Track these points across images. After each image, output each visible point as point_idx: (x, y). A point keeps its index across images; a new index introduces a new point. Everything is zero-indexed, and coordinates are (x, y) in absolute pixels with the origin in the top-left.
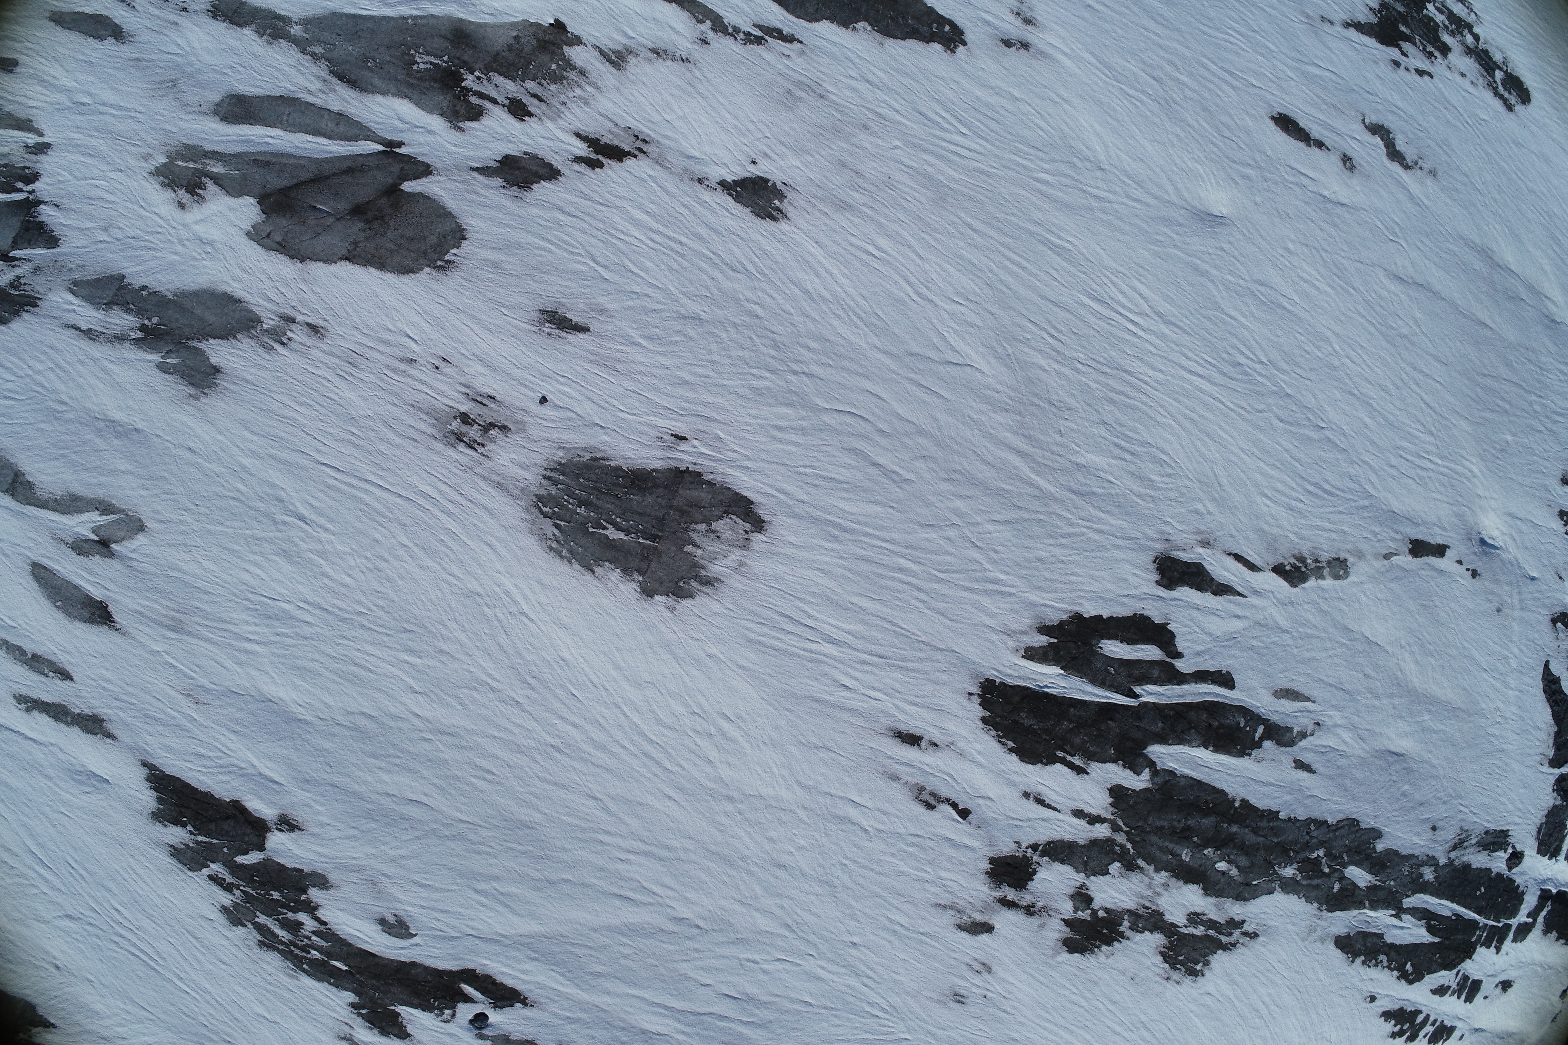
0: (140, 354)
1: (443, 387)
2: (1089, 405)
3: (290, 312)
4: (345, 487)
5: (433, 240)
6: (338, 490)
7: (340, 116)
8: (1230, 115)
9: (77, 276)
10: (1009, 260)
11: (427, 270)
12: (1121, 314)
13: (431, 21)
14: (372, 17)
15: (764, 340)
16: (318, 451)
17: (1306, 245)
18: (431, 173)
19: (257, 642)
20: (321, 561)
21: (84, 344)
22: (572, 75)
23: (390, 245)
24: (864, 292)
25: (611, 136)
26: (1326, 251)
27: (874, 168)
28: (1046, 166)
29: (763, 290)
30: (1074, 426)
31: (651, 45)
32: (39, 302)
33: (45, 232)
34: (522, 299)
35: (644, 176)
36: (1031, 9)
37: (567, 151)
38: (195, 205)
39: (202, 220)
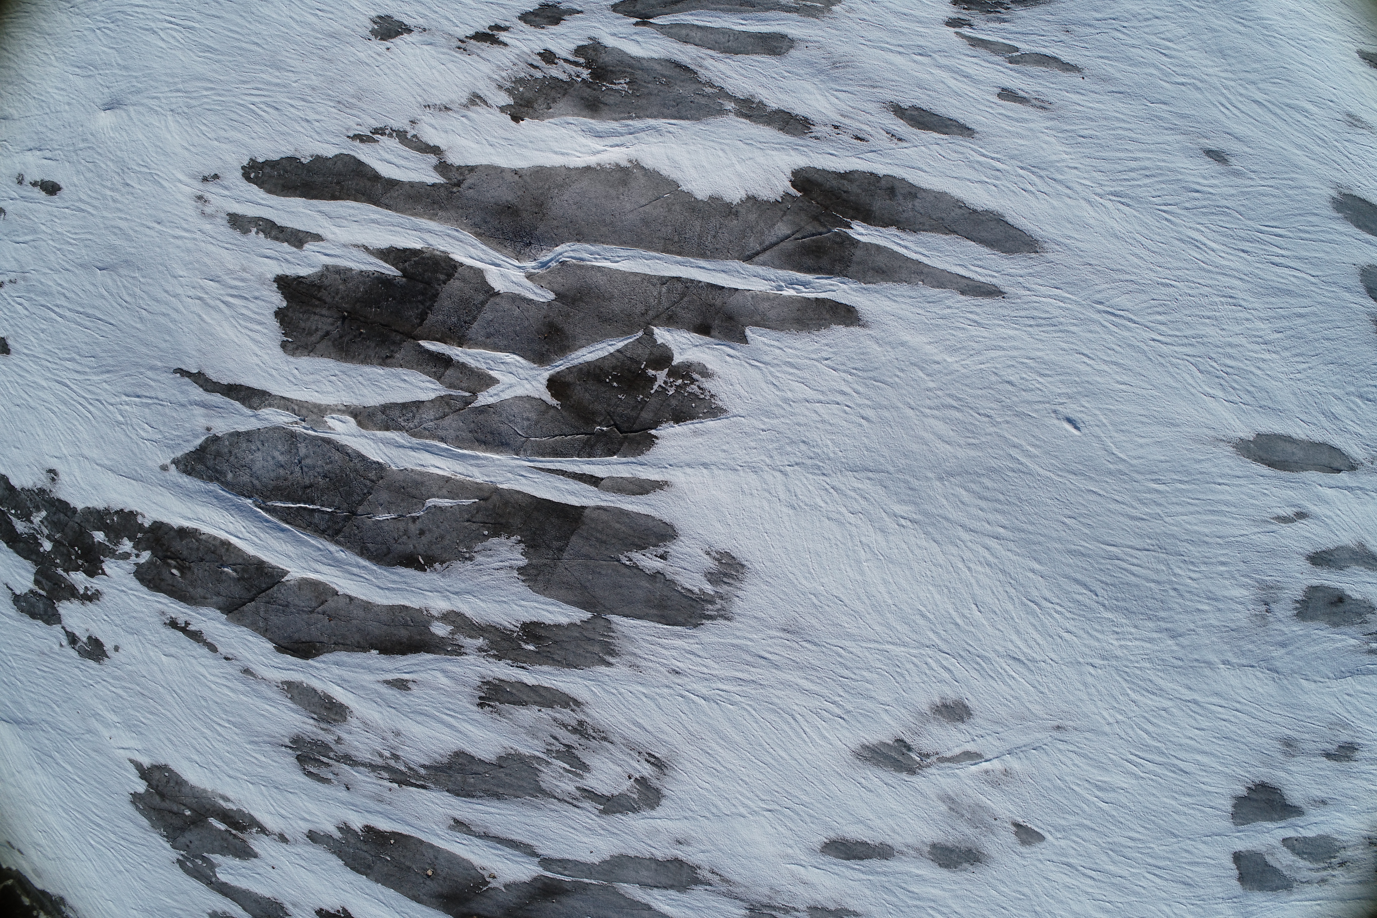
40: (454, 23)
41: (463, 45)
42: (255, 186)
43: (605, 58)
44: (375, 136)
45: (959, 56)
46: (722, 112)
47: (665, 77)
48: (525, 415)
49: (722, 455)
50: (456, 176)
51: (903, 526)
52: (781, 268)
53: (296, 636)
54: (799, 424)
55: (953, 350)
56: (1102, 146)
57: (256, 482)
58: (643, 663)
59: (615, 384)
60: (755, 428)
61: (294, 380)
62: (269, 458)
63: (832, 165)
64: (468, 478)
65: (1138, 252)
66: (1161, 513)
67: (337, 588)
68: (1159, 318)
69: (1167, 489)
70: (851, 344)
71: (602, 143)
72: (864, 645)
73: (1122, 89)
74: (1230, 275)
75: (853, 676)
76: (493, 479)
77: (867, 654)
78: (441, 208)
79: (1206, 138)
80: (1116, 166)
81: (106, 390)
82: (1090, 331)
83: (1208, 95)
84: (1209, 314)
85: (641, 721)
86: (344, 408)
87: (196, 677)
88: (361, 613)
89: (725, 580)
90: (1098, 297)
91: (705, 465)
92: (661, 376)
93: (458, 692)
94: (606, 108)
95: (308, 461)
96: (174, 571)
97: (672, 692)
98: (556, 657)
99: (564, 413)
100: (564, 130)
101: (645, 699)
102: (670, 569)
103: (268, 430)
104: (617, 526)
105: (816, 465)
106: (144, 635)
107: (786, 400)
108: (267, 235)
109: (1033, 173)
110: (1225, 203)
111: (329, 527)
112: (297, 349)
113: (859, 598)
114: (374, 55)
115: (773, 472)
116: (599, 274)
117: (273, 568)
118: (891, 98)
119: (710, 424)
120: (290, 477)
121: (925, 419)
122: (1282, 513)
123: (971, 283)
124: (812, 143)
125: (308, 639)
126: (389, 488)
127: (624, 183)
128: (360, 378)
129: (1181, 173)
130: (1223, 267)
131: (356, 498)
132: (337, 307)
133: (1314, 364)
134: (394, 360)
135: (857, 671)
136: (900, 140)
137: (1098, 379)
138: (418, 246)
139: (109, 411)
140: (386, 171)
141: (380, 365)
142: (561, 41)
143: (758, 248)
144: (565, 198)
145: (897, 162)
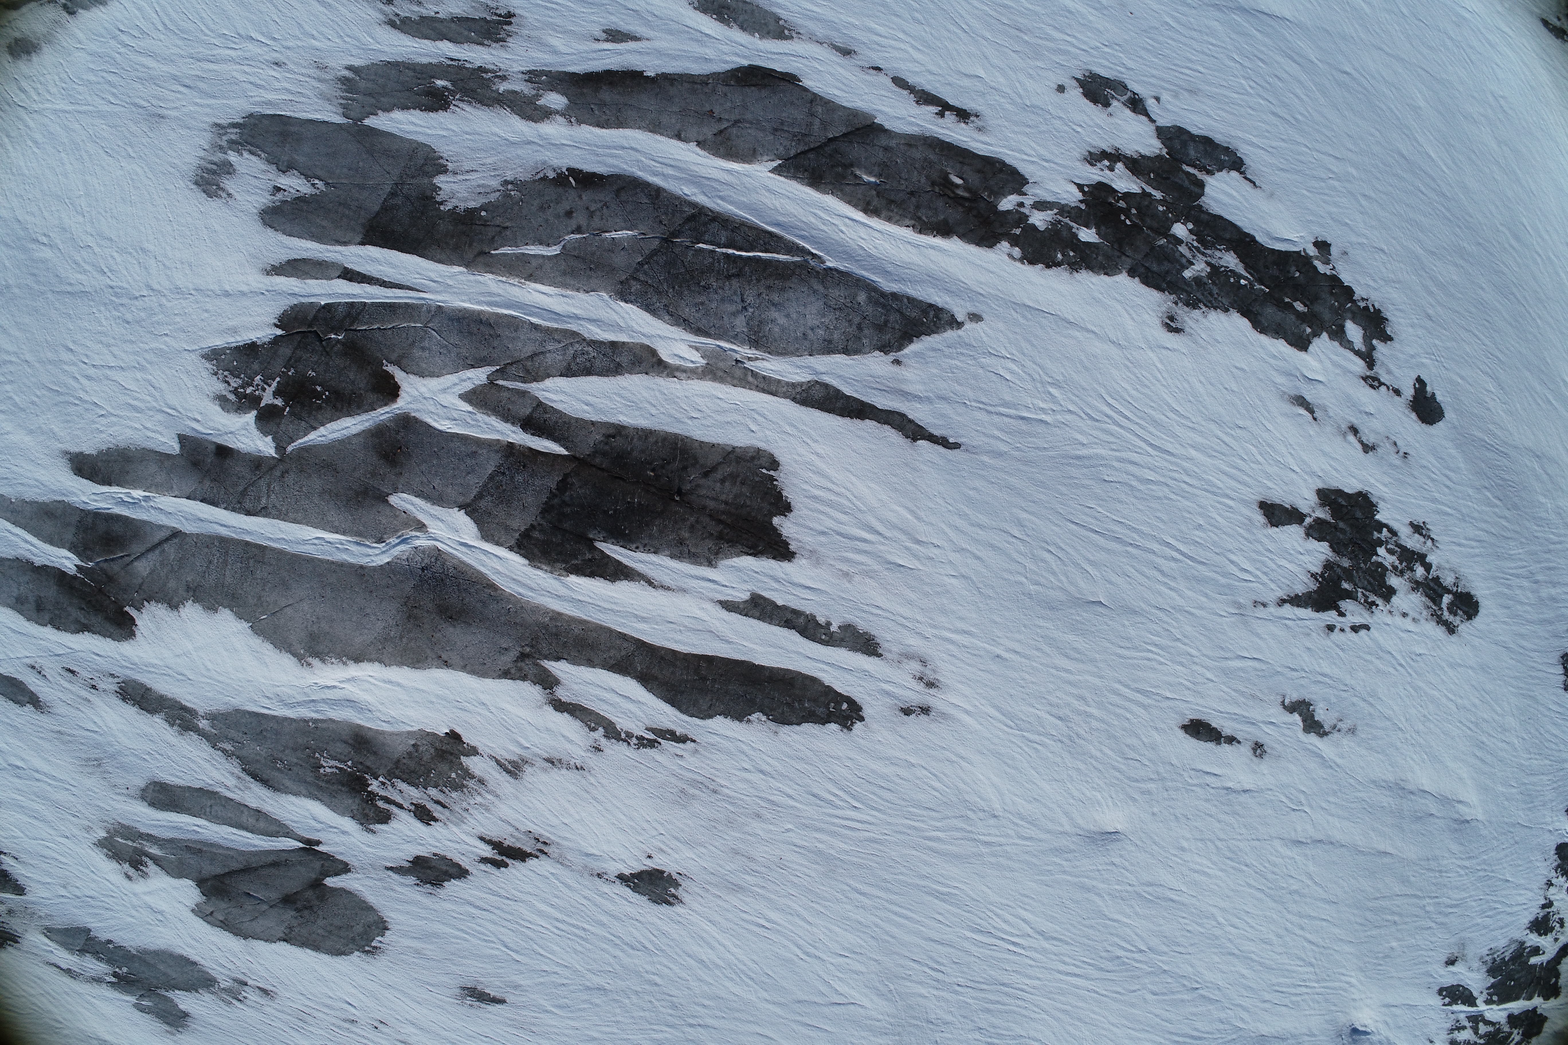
0: (118, 995)
1: (382, 1042)
2: (964, 1017)
3: (241, 977)
5: (359, 929)
7: (258, 813)
8: (1137, 736)
9: (48, 924)
10: (896, 914)
11: (357, 953)
12: (1003, 939)
13: (332, 726)
14: (274, 717)
15: (663, 1003)
17: (1201, 840)
18: (349, 871)
21: (67, 981)
22: (471, 783)
23: (320, 931)
24: (755, 958)
25: (513, 840)
26: (1220, 840)
27: (766, 852)
28: (938, 824)
29: (660, 964)
30: (950, 1036)
31: (546, 755)
32: (19, 940)
33: (11, 881)
34: (445, 979)
35: (547, 874)
36: (934, 671)
37: (473, 853)
38: (141, 879)
39: (149, 893)
40: (558, 879)
41: (540, 846)
42: (839, 690)
43: (352, 802)
44: (651, 736)
46: (212, 717)
47: (278, 769)
48: (426, 354)
49: (209, 306)
50: (527, 666)
51: (45, 235)
52: (145, 522)
53: (764, 93)
54: (132, 342)
57: (819, 287)
58: (311, 72)
59: (319, 388)
60: (175, 338)
61: (756, 416)
62: (794, 316)
63: (96, 642)
64: (504, 279)
67: (698, 150)
70: (78, 433)
71: (346, 692)
72: (90, 108)
75: (105, 74)
76: (472, 278)
77: (89, 99)
78: (546, 627)
81: (1082, 432)
85: (322, 9)
86: (677, 374)
87: (929, 47)
88: (665, 119)
89: (215, 167)
91: (227, 294)
92: (268, 398)
93: (537, 28)
94: (344, 738)
95: (731, 308)
96: (959, 181)
97: (284, 43)
98: (411, 74)
99: (379, 355)
100: (393, 713)
101: (314, 32)
102: (271, 176)
103: (797, 353)
104: (324, 223)
105: (118, 298)
106: (1013, 103)
107: (142, 369)
108: (811, 619)
111: (705, 224)
112: (753, 458)
113: (90, 156)
114: (670, 851)
115: (160, 288)
116: (337, 524)
117: (794, 177)
118: (43, 717)
119: (219, 342)
120: (762, 290)
121: (16, 350)
124: (117, 671)
125: (747, 90)
126: (613, 270)
127: (313, 638)
128: (654, 411)
131: (662, 259)
132: (692, 508)
134: (603, 431)
135: (101, 80)
136: (33, 667)
138: (573, 579)
139: (1073, 402)
140: (630, 686)
141: (624, 427)
142: (409, 833)
143: (166, 546)
144: (380, 625)
145: (34, 641)
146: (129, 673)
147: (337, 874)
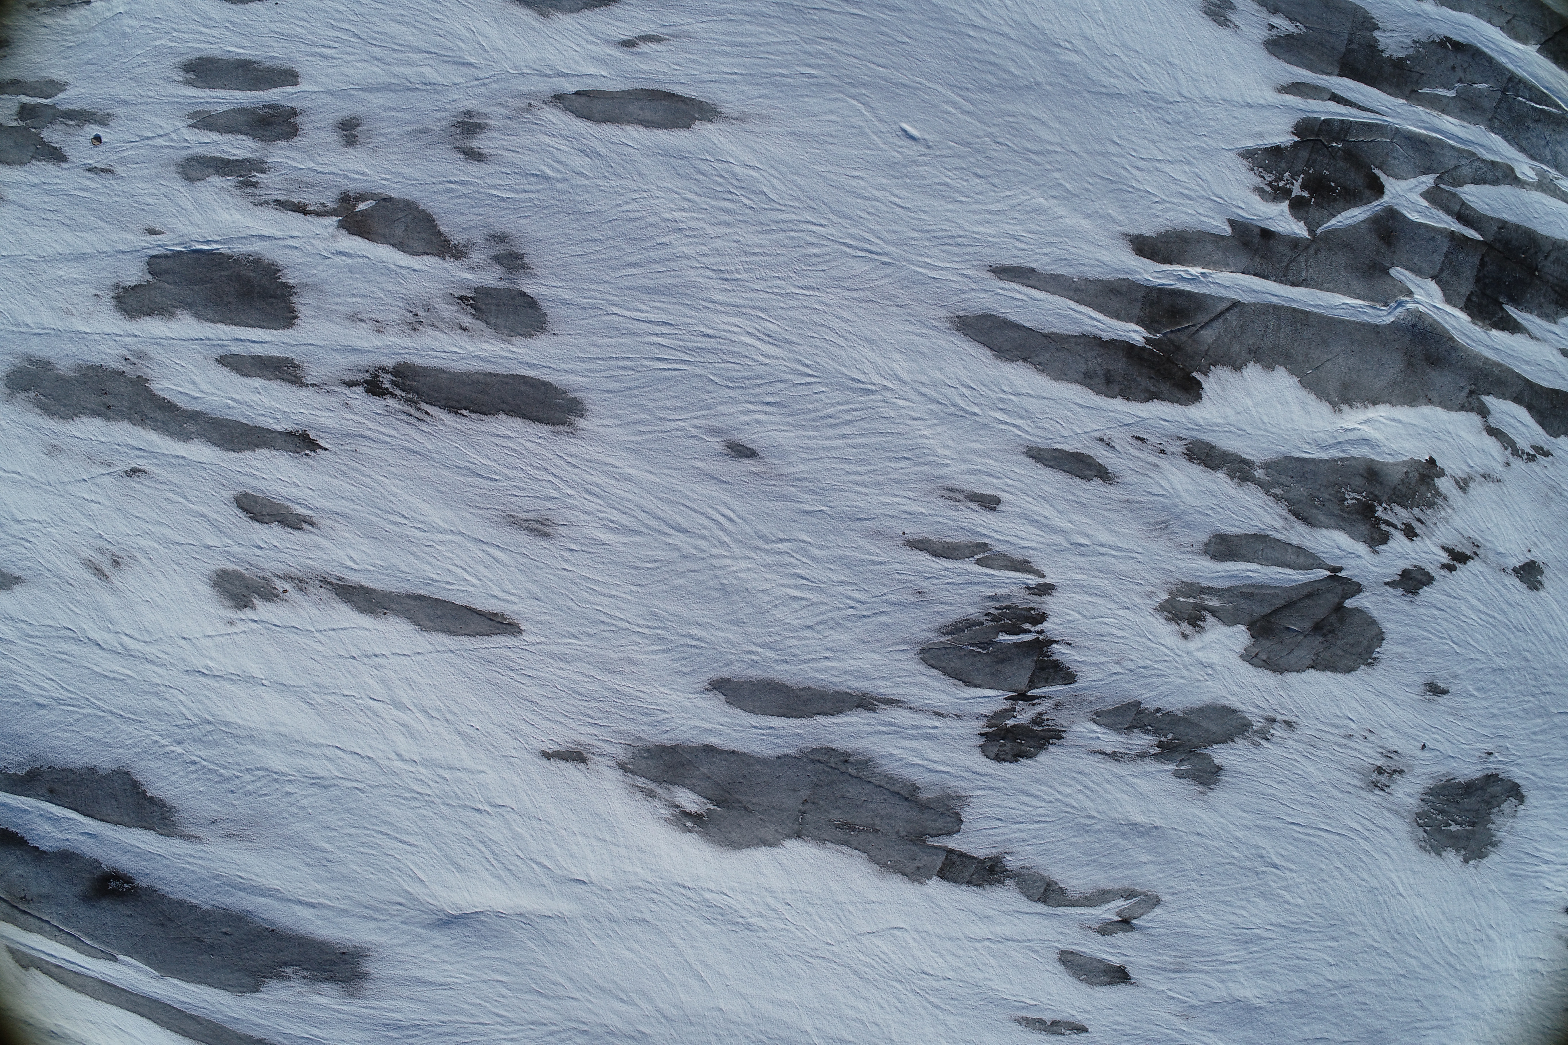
0: (1160, 766)
1: (1368, 751)
3: (1272, 714)
4: (1305, 837)
5: (1365, 644)
6: (1301, 840)
7: (1300, 550)
9: (1097, 707)
11: (1362, 667)
13: (1353, 462)
14: (1313, 460)
16: (1289, 815)
18: (1361, 591)
19: (1235, 963)
20: (1285, 893)
21: (1111, 766)
22: (1439, 501)
23: (1339, 653)
25: (1460, 546)
31: (1482, 471)
32: (1064, 735)
33: (1062, 670)
34: (1414, 678)
35: (1477, 572)
37: (1437, 561)
38: (1197, 635)
39: (1203, 647)
40: (1483, 576)
41: (1475, 549)
43: (1364, 528)
44: (1533, 452)
45: (1041, 546)
46: (1266, 466)
47: (1316, 506)
48: (1397, 162)
49: (1234, 114)
50: (1473, 400)
52: (1206, 295)
54: (1173, 139)
55: (1039, 210)
56: (884, 449)
59: (1333, 185)
60: (1211, 138)
63: (1165, 409)
64: (1428, 111)
65: (843, 324)
66: (804, 44)
68: (816, 251)
69: (799, 69)
70: (1136, 217)
71: (1362, 433)
73: (858, 524)
74: (728, 305)
78: (1481, 369)
79: (754, 473)
80: (868, 426)
82: (895, 232)
83: (749, 530)
84: (755, 258)
86: (1525, 186)
89: (1218, 2)
90: (888, 270)
91: (1250, 106)
92: (1295, 190)
94: (1361, 471)
99: (1369, 162)
100: (1394, 447)
102: (1264, 15)
104: (1311, 57)
107: (1188, 162)
109: (963, 410)
110: (732, 393)
114: (1540, 544)
118: (1112, 489)
119: (1249, 144)
121: (1060, 141)
122: (654, 46)
123: (1025, 281)
124: (1184, 433)
126: (1484, 111)
127: (1345, 386)
129: (789, 424)
130: (736, 315)
133: (614, 211)
134: (1497, 224)
136: (1101, 440)
137: (884, 181)
138: (1493, 332)
142: (1401, 550)
143: (1228, 316)
144: (1391, 371)
145: (1104, 414)
146: (1195, 434)
147: (1353, 596)
